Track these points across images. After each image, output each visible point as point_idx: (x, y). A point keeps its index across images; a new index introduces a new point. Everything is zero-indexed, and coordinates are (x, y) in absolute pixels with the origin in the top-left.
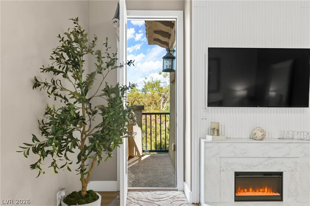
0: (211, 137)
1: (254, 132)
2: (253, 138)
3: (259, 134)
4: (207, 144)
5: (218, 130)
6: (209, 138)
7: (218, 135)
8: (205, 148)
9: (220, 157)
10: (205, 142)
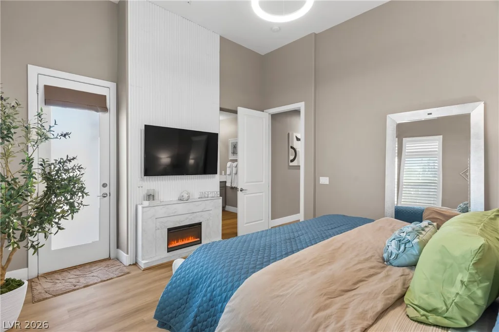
0: (148, 202)
1: (182, 194)
2: (181, 200)
3: (186, 196)
4: (144, 209)
5: (153, 196)
6: (146, 203)
7: (154, 200)
8: (143, 212)
9: (156, 218)
10: (143, 207)
